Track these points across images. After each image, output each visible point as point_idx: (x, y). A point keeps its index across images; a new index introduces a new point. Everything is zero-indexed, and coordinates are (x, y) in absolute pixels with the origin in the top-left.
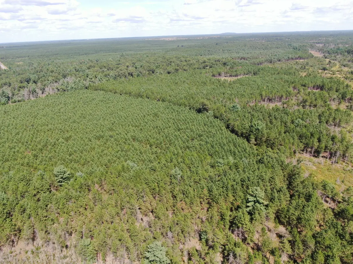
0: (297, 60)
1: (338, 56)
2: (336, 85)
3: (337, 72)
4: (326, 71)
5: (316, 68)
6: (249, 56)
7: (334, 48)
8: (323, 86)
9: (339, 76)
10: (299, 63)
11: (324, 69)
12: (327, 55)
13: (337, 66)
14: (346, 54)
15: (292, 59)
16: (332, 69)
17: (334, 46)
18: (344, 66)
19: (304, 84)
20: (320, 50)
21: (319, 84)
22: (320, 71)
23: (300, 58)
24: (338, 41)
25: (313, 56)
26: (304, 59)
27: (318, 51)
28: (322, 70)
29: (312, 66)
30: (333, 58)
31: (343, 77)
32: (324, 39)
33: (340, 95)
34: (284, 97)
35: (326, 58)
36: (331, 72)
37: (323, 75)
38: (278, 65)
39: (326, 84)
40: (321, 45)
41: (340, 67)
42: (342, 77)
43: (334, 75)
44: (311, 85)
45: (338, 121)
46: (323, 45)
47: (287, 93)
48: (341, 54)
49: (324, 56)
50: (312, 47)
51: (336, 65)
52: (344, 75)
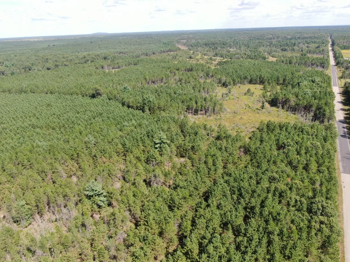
0: (169, 53)
1: (199, 48)
2: (201, 67)
3: (200, 60)
4: (192, 59)
5: (184, 58)
6: (126, 50)
7: (195, 42)
8: (192, 69)
9: (202, 62)
10: (171, 55)
11: (191, 58)
12: (190, 48)
13: (200, 56)
14: (205, 46)
15: (164, 52)
16: (196, 57)
17: (194, 41)
18: (205, 55)
19: (177, 68)
20: (184, 44)
21: (189, 68)
22: (188, 60)
23: (170, 51)
24: (197, 37)
25: (180, 49)
26: (173, 51)
27: (183, 45)
28: (189, 58)
29: (180, 57)
30: (195, 50)
31: (205, 63)
32: (186, 36)
33: (205, 74)
34: (164, 78)
35: (190, 50)
36: (196, 60)
37: (191, 62)
38: (153, 57)
39: (194, 67)
40: (185, 41)
41: (202, 56)
43: (198, 61)
44: (183, 69)
45: (206, 89)
46: (186, 40)
47: (166, 76)
48: (201, 46)
49: (189, 48)
50: (178, 42)
51: (198, 55)
52: (205, 61)
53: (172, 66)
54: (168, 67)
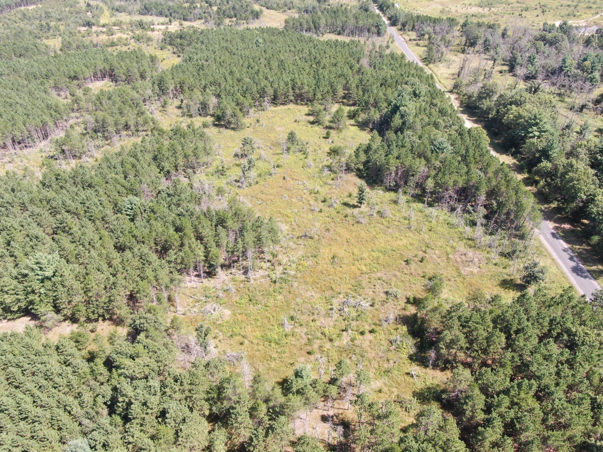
0: (22, 8)
2: (135, 64)
3: (115, 28)
4: (94, 28)
5: (71, 24)
9: (123, 36)
10: (30, 15)
11: (89, 24)
13: (107, 13)
16: (102, 21)
18: (117, 10)
19: (73, 74)
21: (102, 68)
22: (83, 29)
23: (25, 2)
26: (34, 3)
28: (84, 26)
29: (60, 20)
31: (131, 39)
33: (156, 87)
36: (105, 29)
37: (95, 39)
39: (115, 63)
41: (113, 15)
42: (128, 36)
43: (112, 35)
44: (89, 73)
52: (131, 33)
53: (54, 69)
54: (44, 71)
